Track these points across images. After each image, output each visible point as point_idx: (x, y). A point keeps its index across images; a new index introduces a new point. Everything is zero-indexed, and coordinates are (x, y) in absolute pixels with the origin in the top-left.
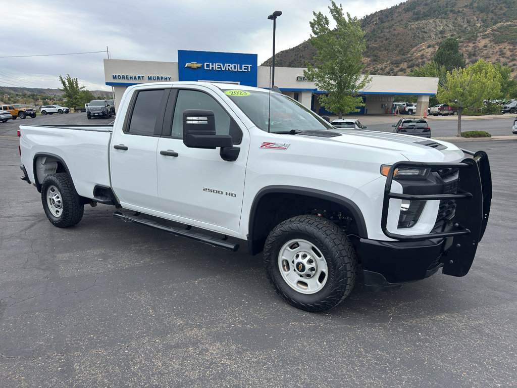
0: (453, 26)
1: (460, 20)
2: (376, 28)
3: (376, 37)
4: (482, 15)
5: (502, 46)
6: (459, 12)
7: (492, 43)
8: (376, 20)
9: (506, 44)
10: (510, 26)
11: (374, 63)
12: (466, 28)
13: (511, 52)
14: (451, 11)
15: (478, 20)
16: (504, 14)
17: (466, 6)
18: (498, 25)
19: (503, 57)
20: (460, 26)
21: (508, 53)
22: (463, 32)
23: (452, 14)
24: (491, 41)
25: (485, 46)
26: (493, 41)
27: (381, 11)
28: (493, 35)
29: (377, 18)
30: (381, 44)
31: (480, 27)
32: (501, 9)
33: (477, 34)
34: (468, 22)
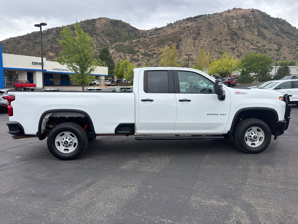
0: (97, 41)
1: (99, 38)
2: (55, 37)
3: (56, 42)
4: (109, 37)
5: (120, 53)
6: (98, 34)
7: (116, 52)
8: (54, 32)
9: (122, 53)
10: (122, 44)
11: (57, 56)
12: (102, 43)
13: (124, 57)
14: (95, 33)
15: (107, 40)
16: (118, 39)
17: (101, 32)
18: (117, 43)
19: (121, 59)
20: (99, 41)
21: (123, 57)
22: (101, 44)
23: (95, 35)
24: (115, 51)
25: (113, 53)
26: (116, 51)
27: (57, 28)
28: (116, 48)
29: (55, 31)
30: (60, 46)
31: (109, 43)
32: (116, 36)
33: (108, 47)
34: (103, 40)
